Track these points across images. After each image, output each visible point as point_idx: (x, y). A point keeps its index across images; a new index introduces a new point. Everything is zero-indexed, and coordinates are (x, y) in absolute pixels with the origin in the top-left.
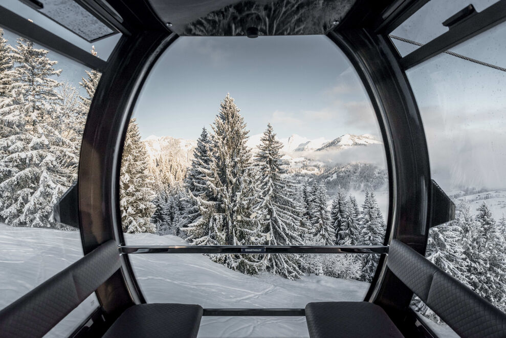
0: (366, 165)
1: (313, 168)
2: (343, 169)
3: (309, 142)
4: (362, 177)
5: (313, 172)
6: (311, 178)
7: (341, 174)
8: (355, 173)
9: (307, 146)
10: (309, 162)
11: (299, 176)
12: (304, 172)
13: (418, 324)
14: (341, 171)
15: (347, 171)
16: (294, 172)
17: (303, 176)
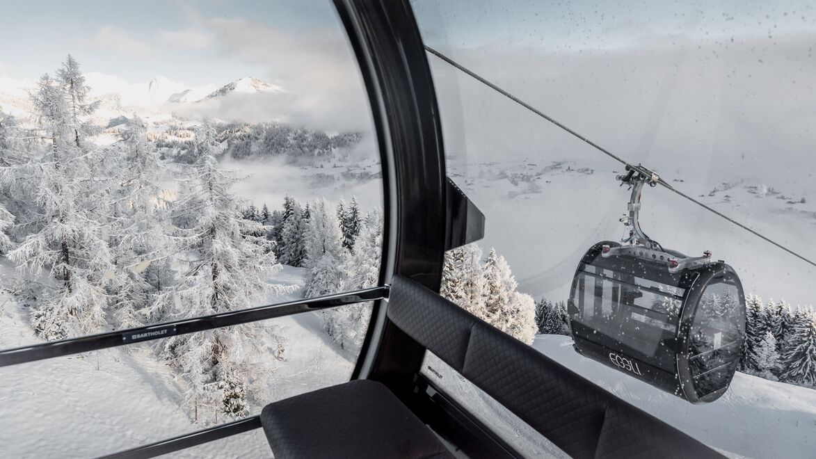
0: (274, 127)
1: (188, 131)
2: (238, 133)
3: (187, 91)
4: (268, 146)
5: (187, 139)
6: (183, 149)
7: (236, 142)
8: (257, 139)
9: (184, 97)
10: (180, 122)
11: (162, 146)
12: (171, 138)
13: (430, 392)
14: (235, 137)
15: (245, 136)
16: (153, 140)
17: (169, 146)
